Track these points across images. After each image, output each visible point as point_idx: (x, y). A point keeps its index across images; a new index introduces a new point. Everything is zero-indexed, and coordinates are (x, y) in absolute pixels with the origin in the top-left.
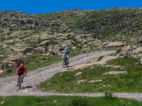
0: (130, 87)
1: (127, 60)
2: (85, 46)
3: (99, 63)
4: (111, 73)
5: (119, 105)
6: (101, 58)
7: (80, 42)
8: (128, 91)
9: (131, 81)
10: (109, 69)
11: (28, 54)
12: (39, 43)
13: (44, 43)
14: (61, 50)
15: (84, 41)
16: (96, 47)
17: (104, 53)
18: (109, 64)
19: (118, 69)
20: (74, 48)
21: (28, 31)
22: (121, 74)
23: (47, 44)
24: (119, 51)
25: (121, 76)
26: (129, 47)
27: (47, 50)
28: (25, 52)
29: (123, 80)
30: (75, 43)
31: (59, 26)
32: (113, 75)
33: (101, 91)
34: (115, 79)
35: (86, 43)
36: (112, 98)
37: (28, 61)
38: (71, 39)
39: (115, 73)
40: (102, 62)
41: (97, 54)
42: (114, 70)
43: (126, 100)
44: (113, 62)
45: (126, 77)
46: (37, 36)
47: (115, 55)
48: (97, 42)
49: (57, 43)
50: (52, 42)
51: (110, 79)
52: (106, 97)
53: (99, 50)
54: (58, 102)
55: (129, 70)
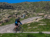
2: (31, 15)
3: (36, 21)
4: (40, 24)
5: (45, 36)
6: (37, 19)
7: (29, 14)
8: (47, 31)
9: (48, 27)
11: (10, 18)
13: (15, 14)
14: (22, 16)
15: (30, 13)
16: (35, 15)
17: (38, 17)
18: (40, 21)
19: (43, 23)
20: (27, 16)
21: (10, 10)
22: (44, 25)
23: (17, 14)
24: (43, 17)
25: (44, 26)
26: (46, 15)
27: (17, 16)
28: (9, 17)
29: (45, 27)
30: (27, 14)
31: (21, 8)
32: (42, 25)
33: (37, 31)
34: (42, 27)
35: (31, 14)
36: (42, 34)
37: (10, 21)
38: (25, 12)
39: (42, 24)
40: (37, 21)
41: (35, 18)
42: (42, 23)
43: (47, 34)
44: (41, 20)
45: (46, 26)
46: (13, 11)
47: (42, 18)
49: (20, 14)
50: (19, 13)
51: (40, 27)
54: (22, 35)
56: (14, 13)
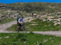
0: (39, 30)
1: (38, 20)
3: (28, 21)
4: (32, 24)
6: (29, 19)
8: (38, 31)
10: (32, 23)
11: (3, 18)
12: (7, 14)
13: (9, 14)
14: (15, 16)
15: (23, 13)
16: (27, 15)
18: (32, 21)
19: (35, 23)
20: (20, 16)
21: (3, 10)
22: (36, 25)
23: (10, 14)
24: (35, 17)
25: (36, 26)
26: (39, 16)
27: (10, 16)
28: (2, 17)
30: (20, 14)
31: (14, 8)
32: (33, 25)
33: (29, 31)
34: (34, 27)
35: (24, 14)
36: (32, 33)
37: (3, 20)
38: (18, 12)
39: (34, 24)
40: (29, 21)
41: (28, 18)
42: (33, 23)
43: (37, 34)
45: (38, 26)
46: (6, 11)
47: (34, 18)
48: (28, 14)
49: (13, 14)
50: (12, 14)
51: (32, 27)
52: (30, 33)
53: (28, 16)
54: (13, 35)
55: (39, 24)
56: (7, 13)
